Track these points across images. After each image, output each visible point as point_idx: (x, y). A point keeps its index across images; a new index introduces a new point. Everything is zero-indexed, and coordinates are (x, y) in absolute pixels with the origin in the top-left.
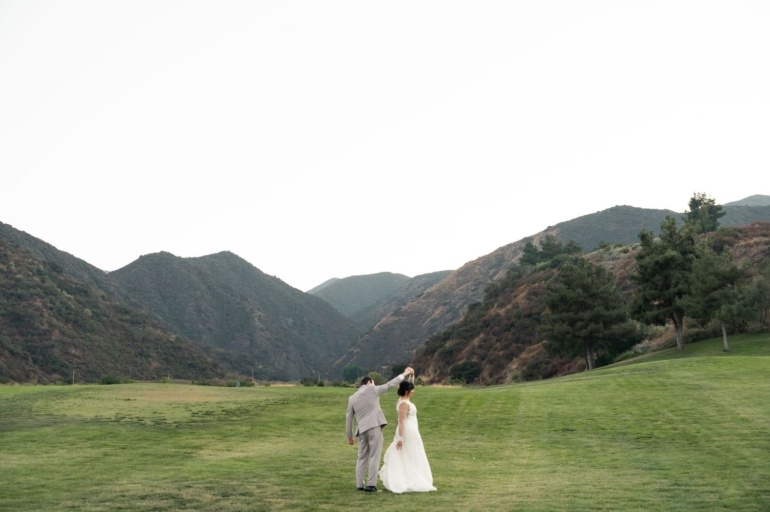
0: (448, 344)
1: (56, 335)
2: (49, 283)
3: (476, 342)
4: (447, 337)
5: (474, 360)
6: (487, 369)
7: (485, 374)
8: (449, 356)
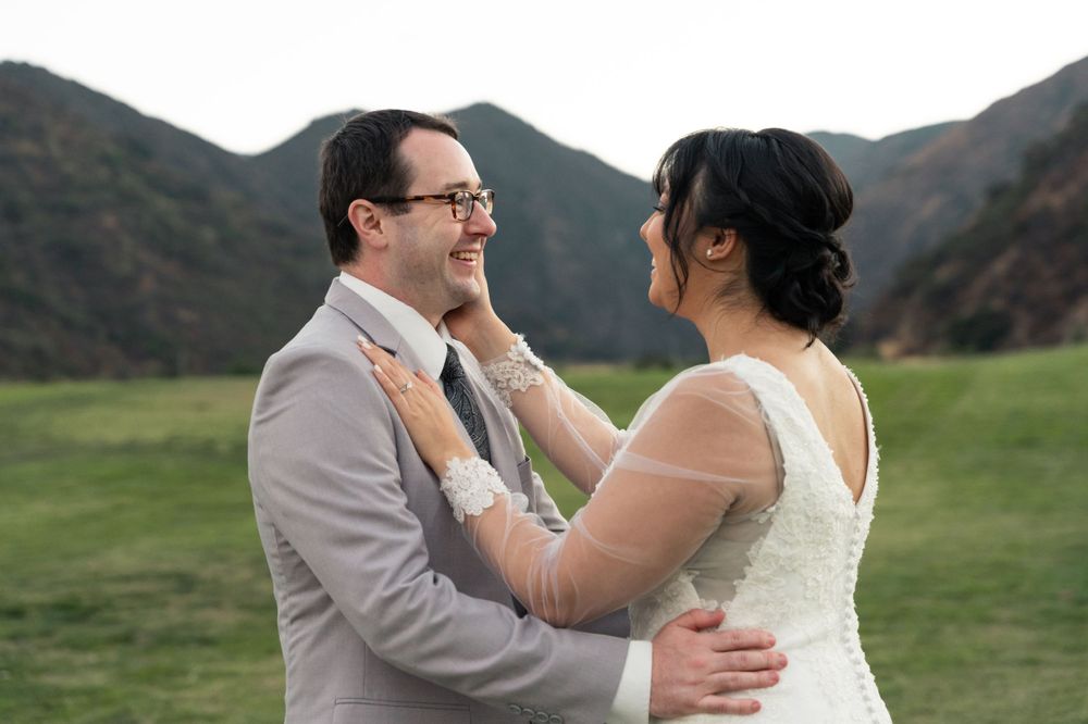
0: (944, 274)
1: (148, 285)
2: (128, 180)
3: (1000, 267)
4: (939, 258)
5: (997, 304)
6: (1023, 323)
7: (1020, 332)
8: (943, 298)
